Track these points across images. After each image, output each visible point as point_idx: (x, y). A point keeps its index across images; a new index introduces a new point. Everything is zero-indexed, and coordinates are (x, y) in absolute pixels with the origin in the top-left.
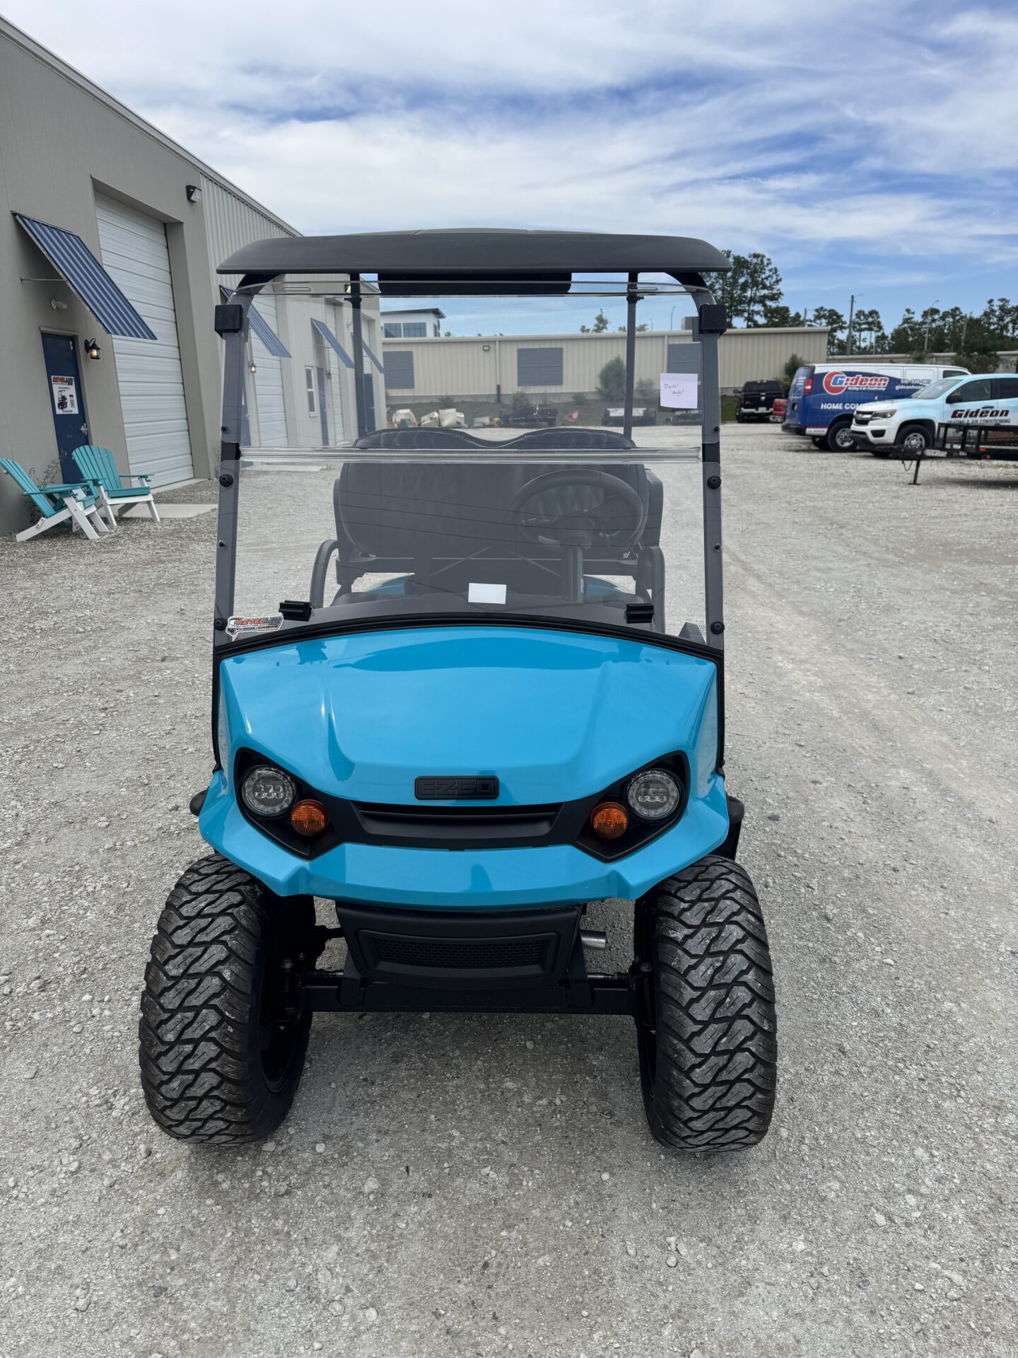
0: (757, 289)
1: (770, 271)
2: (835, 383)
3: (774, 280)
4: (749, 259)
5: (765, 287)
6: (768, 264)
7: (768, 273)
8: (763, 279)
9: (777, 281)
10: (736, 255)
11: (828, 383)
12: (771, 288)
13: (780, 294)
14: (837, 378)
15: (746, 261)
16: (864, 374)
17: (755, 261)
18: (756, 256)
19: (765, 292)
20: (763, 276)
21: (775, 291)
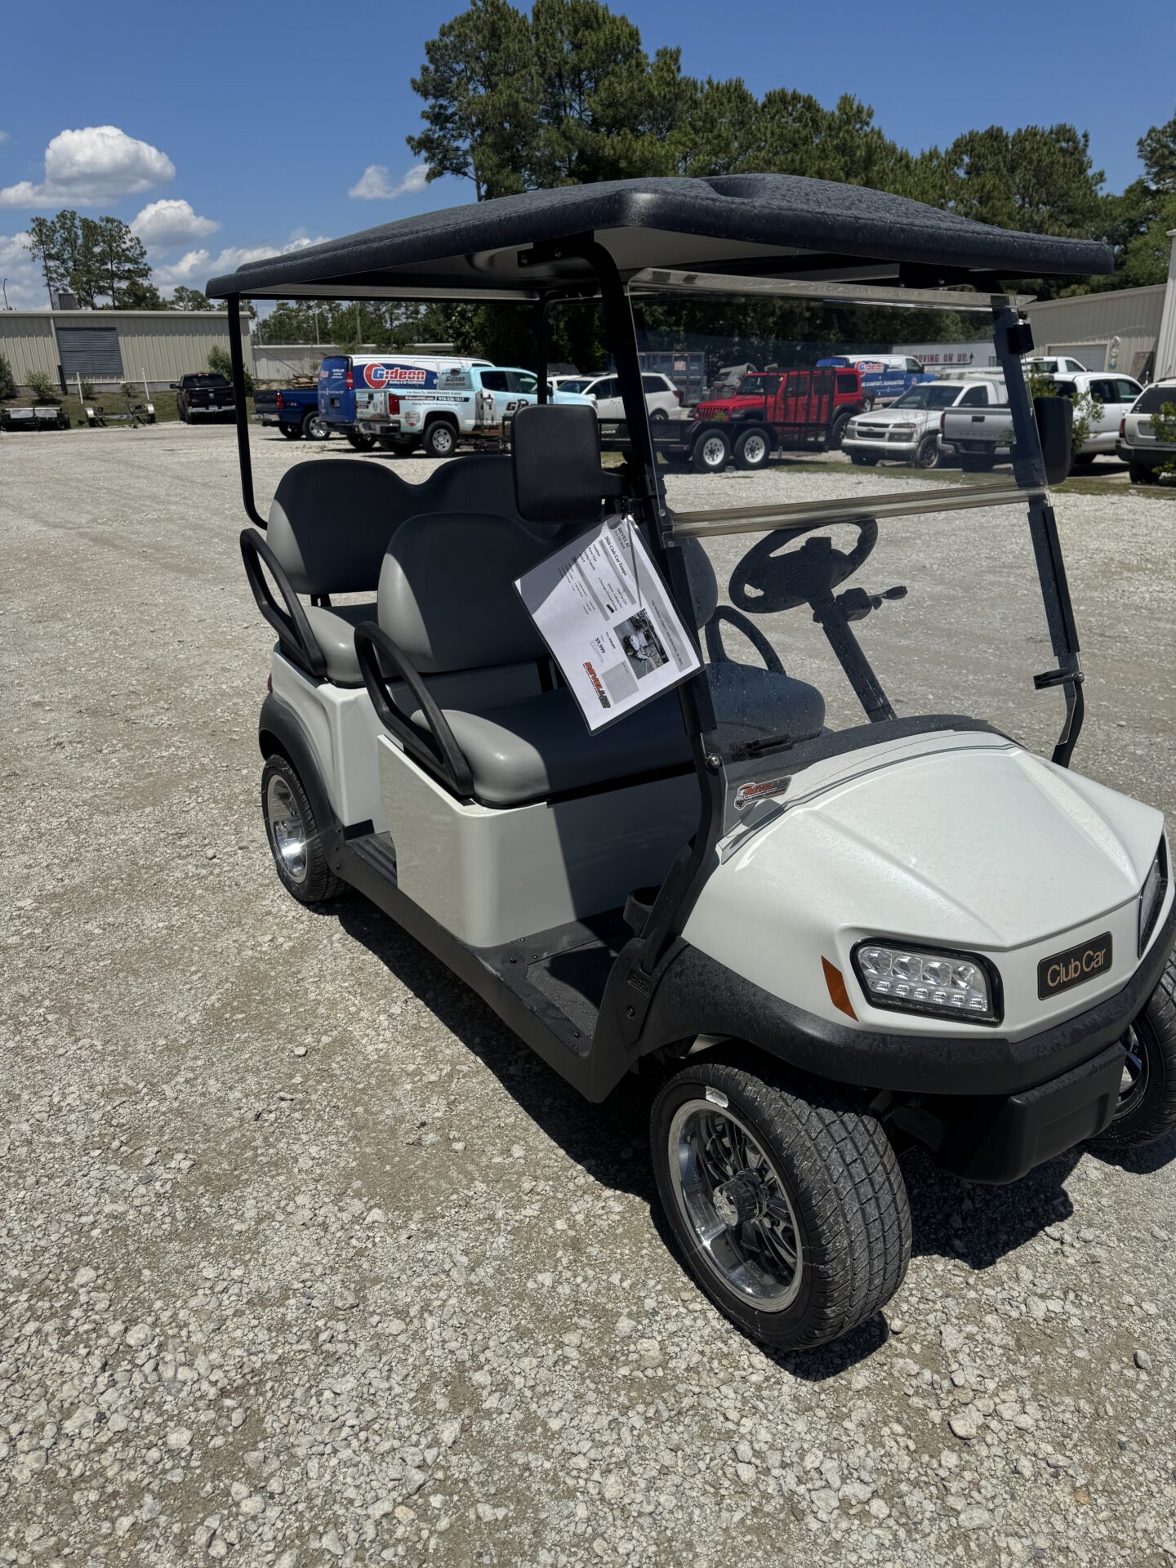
0: (120, 263)
1: (131, 240)
2: (375, 376)
3: (138, 252)
4: (103, 224)
5: (129, 260)
6: (127, 233)
7: (129, 244)
8: (124, 251)
9: (143, 254)
10: (83, 217)
11: (369, 376)
12: (134, 261)
13: (150, 269)
14: (376, 371)
15: (96, 226)
16: (403, 367)
17: (109, 226)
18: (108, 220)
19: (128, 266)
20: (124, 246)
21: (142, 267)
